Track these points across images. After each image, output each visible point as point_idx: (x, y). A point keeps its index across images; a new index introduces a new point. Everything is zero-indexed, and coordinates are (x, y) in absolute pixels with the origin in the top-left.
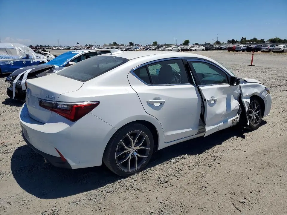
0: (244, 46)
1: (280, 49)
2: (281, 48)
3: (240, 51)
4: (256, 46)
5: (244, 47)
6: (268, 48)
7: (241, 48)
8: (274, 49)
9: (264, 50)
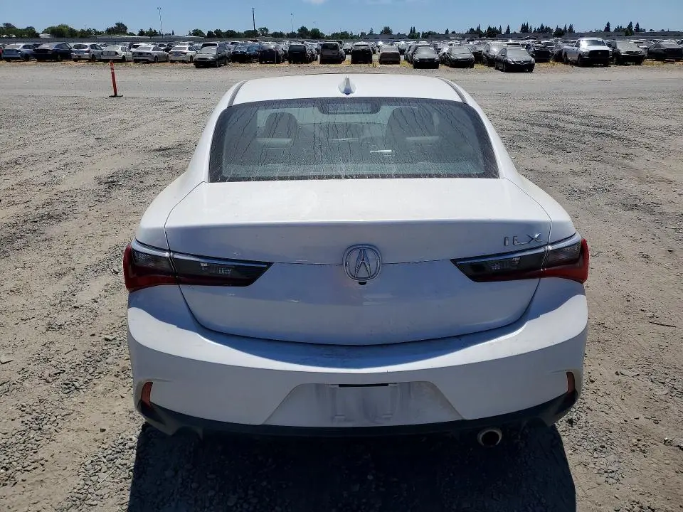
0: (22, 45)
1: (117, 53)
2: (117, 51)
3: (18, 58)
4: (57, 46)
5: (24, 47)
6: (88, 52)
7: (18, 51)
8: (102, 53)
9: (80, 57)
